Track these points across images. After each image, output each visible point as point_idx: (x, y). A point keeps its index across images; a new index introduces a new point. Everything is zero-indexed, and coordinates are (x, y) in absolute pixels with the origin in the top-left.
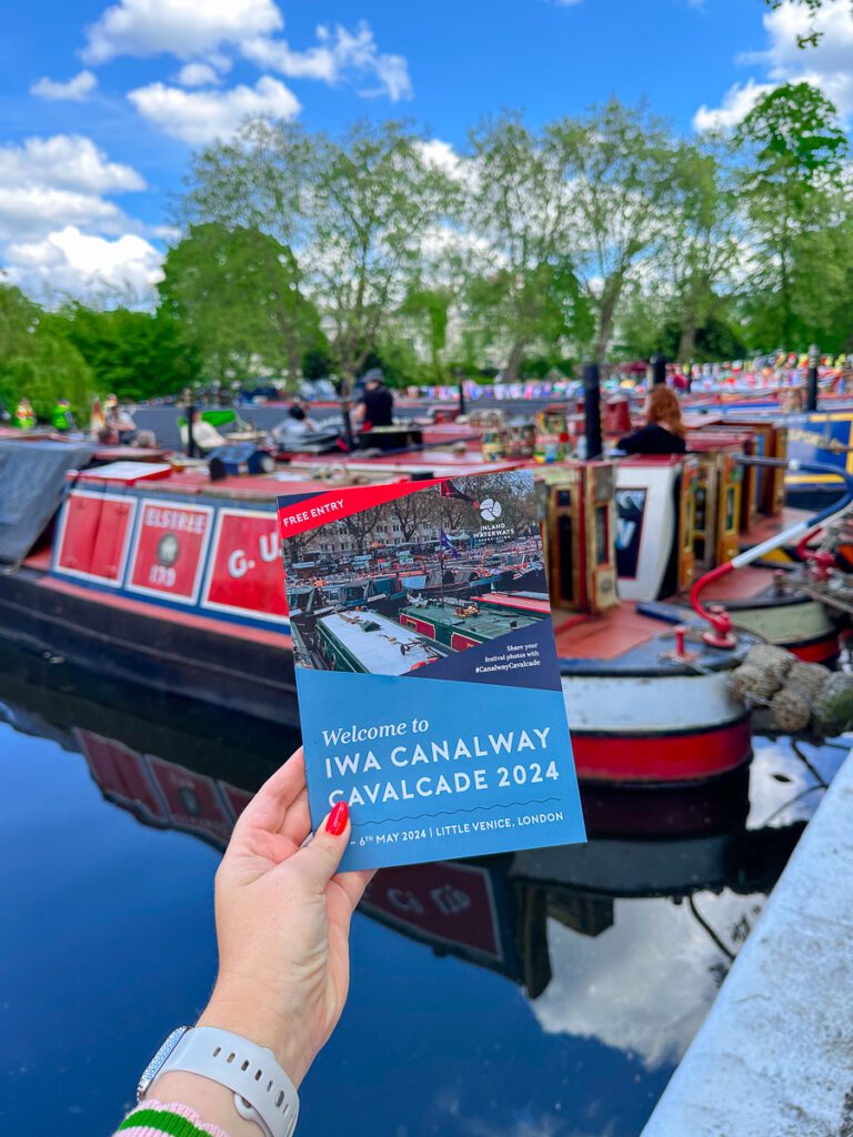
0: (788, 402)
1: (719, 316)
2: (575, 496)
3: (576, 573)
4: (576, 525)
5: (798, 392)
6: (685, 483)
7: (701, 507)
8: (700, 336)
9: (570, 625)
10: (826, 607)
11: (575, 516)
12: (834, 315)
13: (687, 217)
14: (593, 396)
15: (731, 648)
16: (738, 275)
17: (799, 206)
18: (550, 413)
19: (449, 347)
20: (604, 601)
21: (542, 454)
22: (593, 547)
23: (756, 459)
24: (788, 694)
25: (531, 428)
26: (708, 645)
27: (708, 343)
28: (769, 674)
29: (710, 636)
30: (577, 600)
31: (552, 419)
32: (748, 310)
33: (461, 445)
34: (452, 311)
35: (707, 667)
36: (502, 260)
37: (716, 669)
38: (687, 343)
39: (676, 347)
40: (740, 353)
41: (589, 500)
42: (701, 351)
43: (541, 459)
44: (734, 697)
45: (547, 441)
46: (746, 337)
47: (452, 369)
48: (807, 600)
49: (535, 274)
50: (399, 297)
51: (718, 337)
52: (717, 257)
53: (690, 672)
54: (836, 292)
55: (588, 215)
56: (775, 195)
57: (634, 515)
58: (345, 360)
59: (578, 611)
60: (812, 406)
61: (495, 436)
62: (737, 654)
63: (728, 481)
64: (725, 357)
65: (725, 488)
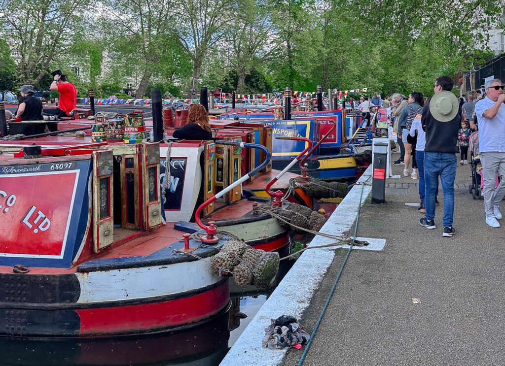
0: (277, 114)
1: (257, 69)
2: (136, 161)
3: (136, 207)
4: (137, 178)
5: (281, 109)
6: (206, 155)
7: (220, 169)
8: (248, 79)
9: (130, 238)
10: (278, 220)
11: (136, 173)
12: (313, 72)
13: (240, 17)
14: (158, 106)
15: (216, 243)
16: (267, 49)
17: (295, 17)
18: (133, 115)
19: (102, 75)
20: (153, 222)
21: (128, 139)
22: (147, 191)
23: (253, 144)
24: (241, 266)
25: (122, 123)
26: (204, 242)
27: (252, 83)
28: (232, 256)
29: (204, 238)
30: (137, 224)
31: (133, 119)
32: (273, 67)
33: (81, 132)
34: (105, 54)
35: (198, 255)
36: (136, 28)
37: (204, 256)
38: (241, 82)
39: (235, 84)
40: (268, 89)
41: (144, 164)
42: (249, 87)
43: (127, 141)
44: (214, 272)
45: (131, 131)
46: (271, 81)
47: (104, 88)
48: (269, 217)
49: (156, 38)
50: (67, 43)
51: (257, 80)
52: (256, 38)
53: (190, 259)
54: (314, 61)
55: (186, 8)
56: (284, 10)
57: (179, 173)
58: (26, 78)
59: (136, 230)
60: (288, 117)
61: (99, 127)
62: (217, 247)
63: (234, 154)
64: (261, 91)
65: (232, 158)
